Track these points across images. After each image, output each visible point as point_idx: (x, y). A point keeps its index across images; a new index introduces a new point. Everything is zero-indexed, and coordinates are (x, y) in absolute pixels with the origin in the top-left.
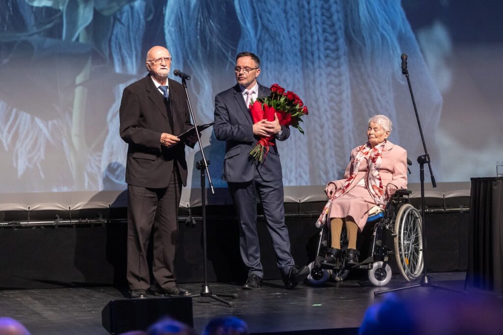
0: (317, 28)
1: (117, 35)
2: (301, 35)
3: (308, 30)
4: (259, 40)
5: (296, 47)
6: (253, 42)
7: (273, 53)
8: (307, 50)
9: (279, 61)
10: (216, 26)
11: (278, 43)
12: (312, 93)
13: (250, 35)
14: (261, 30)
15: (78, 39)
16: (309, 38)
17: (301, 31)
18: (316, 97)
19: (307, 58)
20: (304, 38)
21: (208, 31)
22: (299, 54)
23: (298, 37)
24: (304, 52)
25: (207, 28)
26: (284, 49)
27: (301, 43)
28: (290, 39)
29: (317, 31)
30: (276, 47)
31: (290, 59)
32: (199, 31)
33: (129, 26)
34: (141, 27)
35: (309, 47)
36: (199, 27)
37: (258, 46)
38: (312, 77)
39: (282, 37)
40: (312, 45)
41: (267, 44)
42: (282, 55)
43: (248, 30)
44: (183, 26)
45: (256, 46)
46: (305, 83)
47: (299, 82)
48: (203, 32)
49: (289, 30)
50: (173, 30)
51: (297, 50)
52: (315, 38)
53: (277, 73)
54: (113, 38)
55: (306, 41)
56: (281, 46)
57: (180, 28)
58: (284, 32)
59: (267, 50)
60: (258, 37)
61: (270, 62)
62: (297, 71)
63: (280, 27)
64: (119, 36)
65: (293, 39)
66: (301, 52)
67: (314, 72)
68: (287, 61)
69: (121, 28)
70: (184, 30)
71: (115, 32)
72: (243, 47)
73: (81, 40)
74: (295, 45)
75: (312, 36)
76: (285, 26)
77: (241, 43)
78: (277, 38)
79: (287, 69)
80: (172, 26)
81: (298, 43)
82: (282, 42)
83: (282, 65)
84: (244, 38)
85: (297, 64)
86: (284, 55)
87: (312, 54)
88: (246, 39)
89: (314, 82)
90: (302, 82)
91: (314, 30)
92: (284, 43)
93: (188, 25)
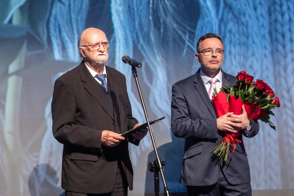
0: (288, 5)
1: (56, 15)
2: (270, 15)
3: (278, 8)
4: (221, 20)
5: (264, 28)
6: (214, 22)
7: (237, 36)
8: (276, 31)
9: (244, 44)
10: (171, 5)
11: (243, 24)
12: (283, 81)
13: (211, 14)
14: (224, 8)
15: (10, 21)
16: (279, 17)
17: (269, 9)
18: (287, 86)
19: (277, 40)
20: (273, 17)
21: (161, 10)
22: (267, 37)
23: (266, 16)
24: (274, 33)
25: (161, 6)
26: (250, 30)
27: (270, 24)
28: (258, 19)
29: (289, 9)
30: (241, 29)
31: (257, 41)
32: (151, 11)
33: (70, 5)
34: (84, 6)
35: (279, 27)
36: (151, 5)
37: (220, 27)
38: (283, 63)
39: (247, 17)
40: (282, 26)
41: (231, 25)
42: (248, 37)
43: (208, 9)
44: (133, 4)
45: (217, 27)
46: (275, 71)
47: (267, 68)
48: (155, 12)
49: (255, 9)
50: (121, 9)
51: (265, 31)
52: (286, 17)
53: (242, 58)
54: (52, 19)
55: (276, 21)
56: (247, 27)
57: (129, 7)
58: (249, 11)
59: (230, 32)
60: (220, 17)
61: (234, 46)
62: (265, 56)
63: (245, 5)
64: (59, 17)
65: (261, 19)
66: (270, 33)
67: (285, 57)
68: (254, 45)
69: (61, 8)
70: (133, 10)
71: (54, 12)
72: (202, 29)
73: (15, 22)
74: (263, 25)
75: (283, 15)
76: (251, 5)
77: (200, 23)
78: (242, 18)
79: (253, 54)
80: (119, 5)
81: (266, 24)
82: (247, 22)
83: (248, 48)
84: (203, 18)
85: (265, 48)
86: (250, 38)
87: (283, 36)
88: (206, 19)
89: (285, 69)
90: (271, 68)
91: (285, 8)
92: (250, 23)
93: (138, 3)
